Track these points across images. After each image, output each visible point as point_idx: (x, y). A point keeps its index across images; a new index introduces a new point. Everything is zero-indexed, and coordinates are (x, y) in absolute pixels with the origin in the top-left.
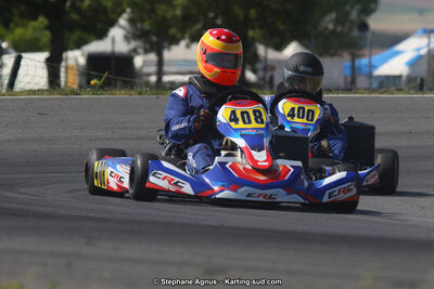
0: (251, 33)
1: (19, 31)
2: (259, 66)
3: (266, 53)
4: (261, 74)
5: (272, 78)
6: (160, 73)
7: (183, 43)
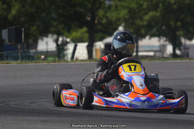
0: (178, 33)
1: (74, 34)
2: (182, 48)
3: (185, 42)
4: (183, 51)
5: (188, 53)
6: (137, 52)
7: (148, 37)
